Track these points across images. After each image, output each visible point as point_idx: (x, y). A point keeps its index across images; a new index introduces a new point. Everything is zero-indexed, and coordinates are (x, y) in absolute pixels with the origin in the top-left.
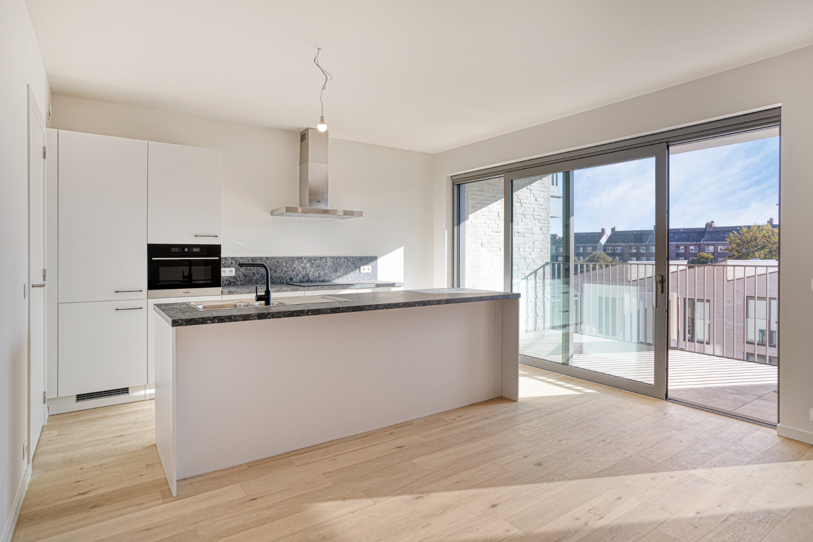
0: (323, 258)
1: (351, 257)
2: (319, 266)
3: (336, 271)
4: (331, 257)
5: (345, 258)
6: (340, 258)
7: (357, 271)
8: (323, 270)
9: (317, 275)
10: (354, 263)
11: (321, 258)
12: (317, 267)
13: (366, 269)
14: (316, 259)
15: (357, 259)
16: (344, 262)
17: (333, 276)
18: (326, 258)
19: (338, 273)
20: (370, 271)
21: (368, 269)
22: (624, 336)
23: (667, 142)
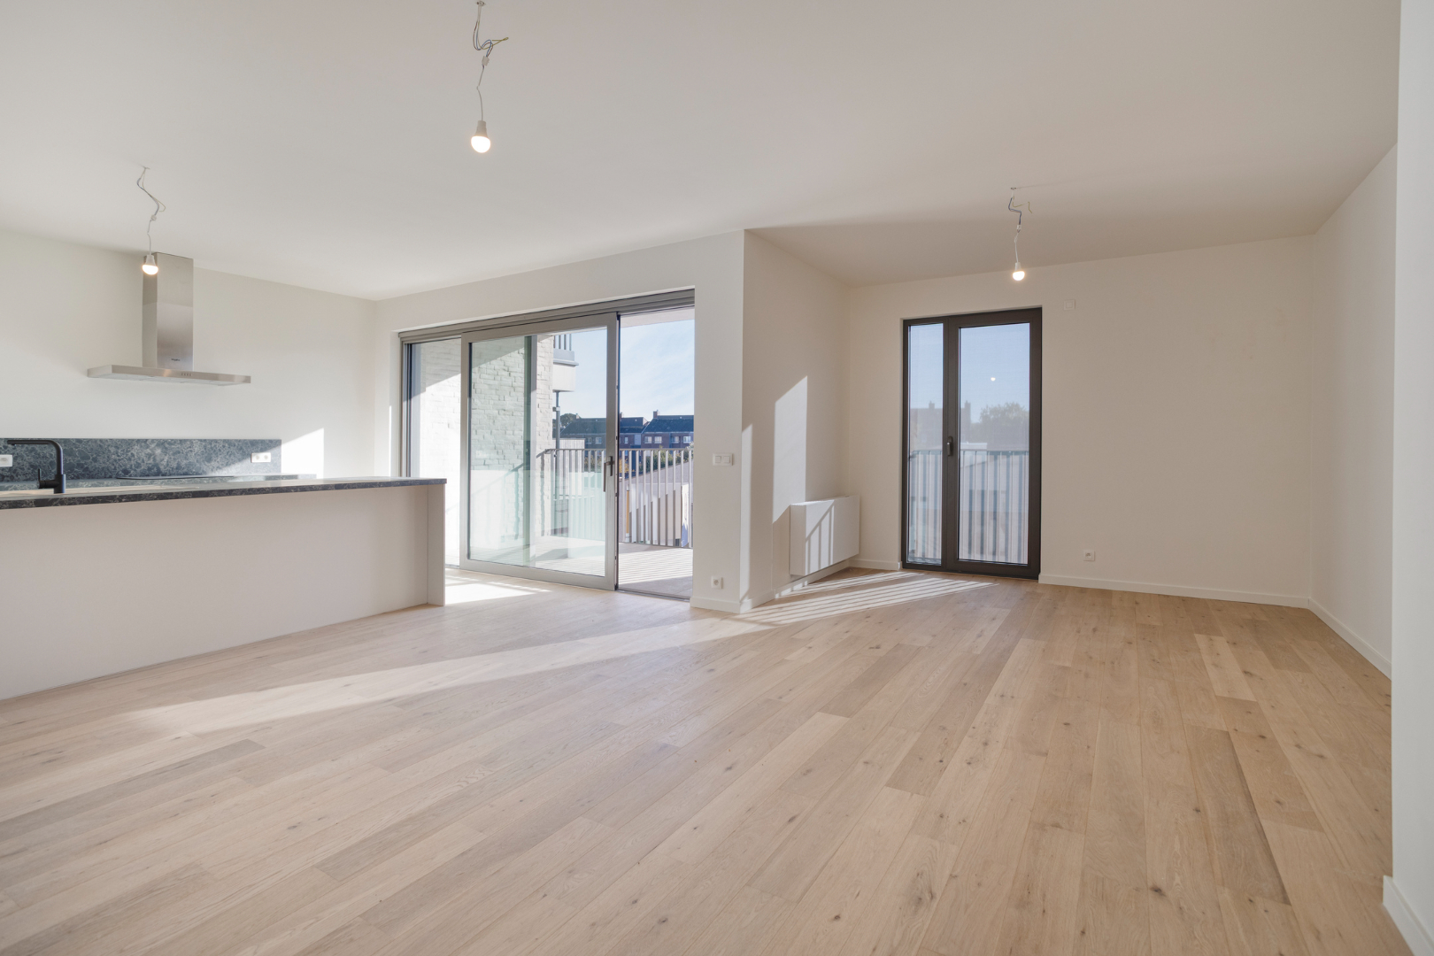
0: (185, 441)
1: (236, 440)
2: (179, 452)
3: (209, 460)
4: (201, 440)
5: (225, 441)
6: (216, 441)
7: (248, 460)
8: (186, 459)
9: (175, 465)
10: (241, 448)
11: (182, 441)
12: (174, 454)
13: (262, 458)
14: (173, 442)
15: (246, 444)
16: (224, 446)
17: (204, 467)
18: (191, 441)
19: (213, 463)
20: (269, 460)
21: (266, 457)
22: (630, 537)
23: (617, 312)
